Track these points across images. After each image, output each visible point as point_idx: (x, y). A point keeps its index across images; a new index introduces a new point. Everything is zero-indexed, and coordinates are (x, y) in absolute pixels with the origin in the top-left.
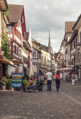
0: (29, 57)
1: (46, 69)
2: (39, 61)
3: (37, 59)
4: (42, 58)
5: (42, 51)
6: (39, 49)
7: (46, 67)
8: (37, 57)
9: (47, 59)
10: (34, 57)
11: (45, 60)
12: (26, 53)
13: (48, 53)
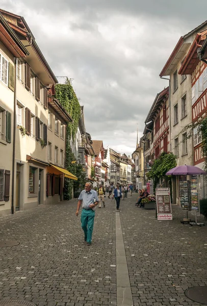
0: (107, 172)
1: (125, 182)
2: (118, 174)
3: (116, 172)
4: (120, 170)
5: (121, 164)
6: (118, 162)
7: (126, 180)
8: (115, 171)
9: (126, 172)
10: (112, 171)
11: (125, 172)
12: (104, 170)
13: (129, 165)
